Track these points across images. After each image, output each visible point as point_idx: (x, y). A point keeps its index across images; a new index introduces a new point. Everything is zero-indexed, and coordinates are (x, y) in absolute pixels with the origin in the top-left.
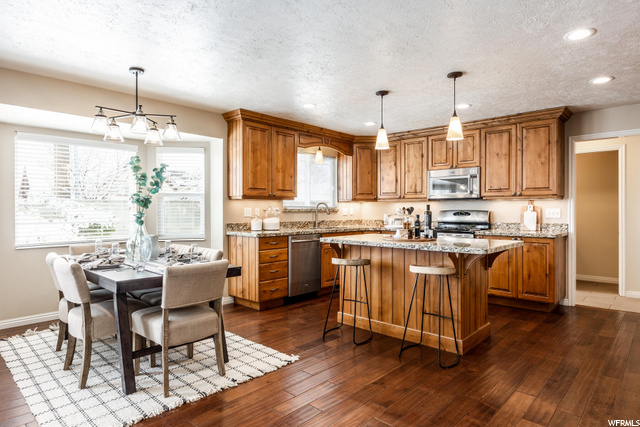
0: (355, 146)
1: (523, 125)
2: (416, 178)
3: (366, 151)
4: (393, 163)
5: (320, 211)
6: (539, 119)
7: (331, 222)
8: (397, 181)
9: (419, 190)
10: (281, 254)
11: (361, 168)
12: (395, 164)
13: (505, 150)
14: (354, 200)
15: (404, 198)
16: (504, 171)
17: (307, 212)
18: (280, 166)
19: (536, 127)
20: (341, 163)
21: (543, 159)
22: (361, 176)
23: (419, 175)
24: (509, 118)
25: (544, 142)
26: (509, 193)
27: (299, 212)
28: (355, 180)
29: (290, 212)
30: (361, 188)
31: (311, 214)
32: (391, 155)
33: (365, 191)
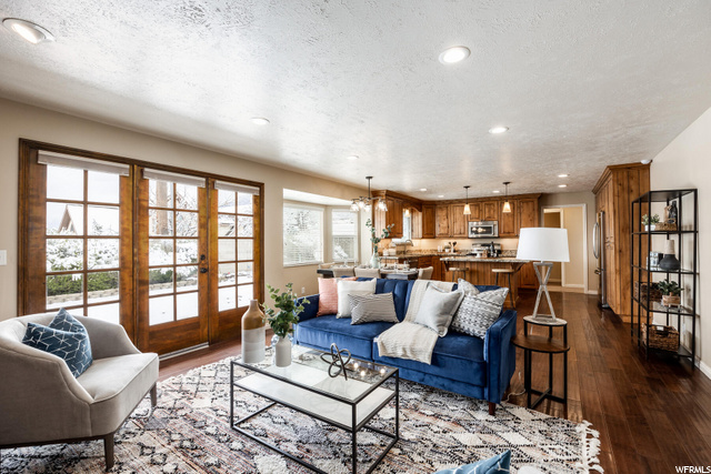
0: (423, 207)
1: (520, 200)
2: (461, 226)
3: (429, 210)
4: (446, 217)
6: (528, 198)
8: (448, 227)
9: (462, 232)
11: (426, 219)
14: (423, 238)
15: (453, 237)
20: (414, 216)
21: (531, 218)
22: (427, 224)
23: (463, 224)
24: (513, 196)
25: (531, 209)
26: (514, 235)
28: (423, 226)
30: (427, 231)
32: (444, 213)
33: (429, 233)
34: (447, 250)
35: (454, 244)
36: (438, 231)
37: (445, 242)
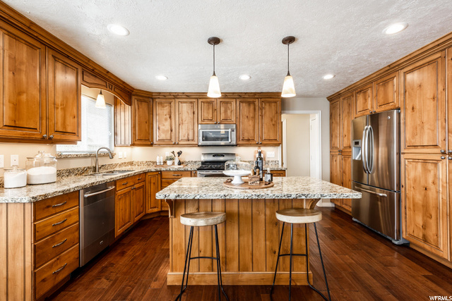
0: (133, 98)
1: (262, 100)
2: (188, 129)
3: (143, 104)
4: (168, 116)
5: (100, 156)
6: (271, 98)
7: (109, 165)
8: (171, 131)
9: (191, 138)
10: (70, 216)
11: (139, 117)
12: (170, 117)
13: (251, 115)
14: (133, 145)
15: (178, 144)
16: (251, 128)
17: (85, 157)
18: (59, 101)
19: (270, 102)
20: (118, 111)
21: (274, 122)
22: (139, 124)
23: (191, 127)
24: (255, 94)
25: (274, 112)
26: (254, 142)
27: (77, 157)
28: (134, 127)
29: (66, 157)
30: (139, 135)
31: (90, 159)
32: (166, 110)
33: (144, 137)
34: (169, 163)
35: (179, 153)
36: (158, 135)
37: (167, 152)
